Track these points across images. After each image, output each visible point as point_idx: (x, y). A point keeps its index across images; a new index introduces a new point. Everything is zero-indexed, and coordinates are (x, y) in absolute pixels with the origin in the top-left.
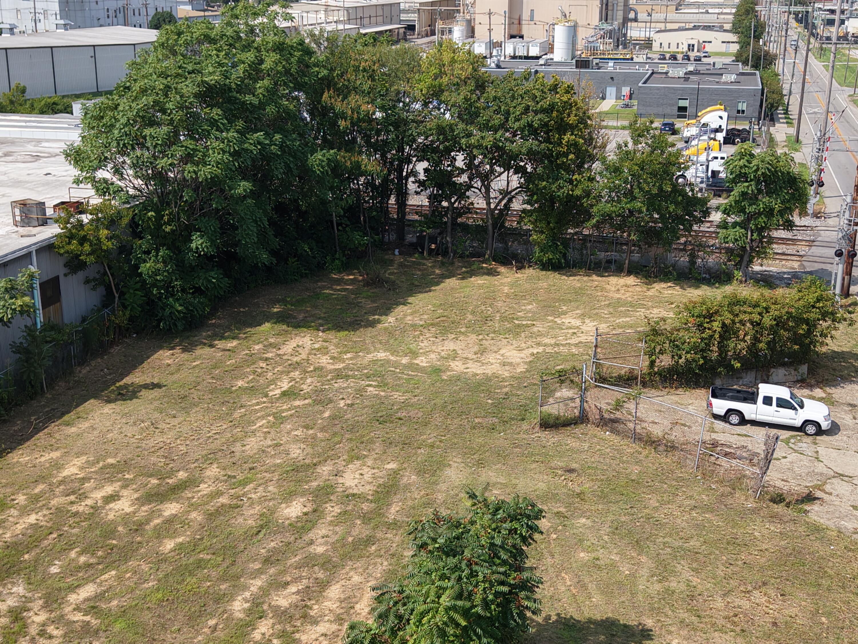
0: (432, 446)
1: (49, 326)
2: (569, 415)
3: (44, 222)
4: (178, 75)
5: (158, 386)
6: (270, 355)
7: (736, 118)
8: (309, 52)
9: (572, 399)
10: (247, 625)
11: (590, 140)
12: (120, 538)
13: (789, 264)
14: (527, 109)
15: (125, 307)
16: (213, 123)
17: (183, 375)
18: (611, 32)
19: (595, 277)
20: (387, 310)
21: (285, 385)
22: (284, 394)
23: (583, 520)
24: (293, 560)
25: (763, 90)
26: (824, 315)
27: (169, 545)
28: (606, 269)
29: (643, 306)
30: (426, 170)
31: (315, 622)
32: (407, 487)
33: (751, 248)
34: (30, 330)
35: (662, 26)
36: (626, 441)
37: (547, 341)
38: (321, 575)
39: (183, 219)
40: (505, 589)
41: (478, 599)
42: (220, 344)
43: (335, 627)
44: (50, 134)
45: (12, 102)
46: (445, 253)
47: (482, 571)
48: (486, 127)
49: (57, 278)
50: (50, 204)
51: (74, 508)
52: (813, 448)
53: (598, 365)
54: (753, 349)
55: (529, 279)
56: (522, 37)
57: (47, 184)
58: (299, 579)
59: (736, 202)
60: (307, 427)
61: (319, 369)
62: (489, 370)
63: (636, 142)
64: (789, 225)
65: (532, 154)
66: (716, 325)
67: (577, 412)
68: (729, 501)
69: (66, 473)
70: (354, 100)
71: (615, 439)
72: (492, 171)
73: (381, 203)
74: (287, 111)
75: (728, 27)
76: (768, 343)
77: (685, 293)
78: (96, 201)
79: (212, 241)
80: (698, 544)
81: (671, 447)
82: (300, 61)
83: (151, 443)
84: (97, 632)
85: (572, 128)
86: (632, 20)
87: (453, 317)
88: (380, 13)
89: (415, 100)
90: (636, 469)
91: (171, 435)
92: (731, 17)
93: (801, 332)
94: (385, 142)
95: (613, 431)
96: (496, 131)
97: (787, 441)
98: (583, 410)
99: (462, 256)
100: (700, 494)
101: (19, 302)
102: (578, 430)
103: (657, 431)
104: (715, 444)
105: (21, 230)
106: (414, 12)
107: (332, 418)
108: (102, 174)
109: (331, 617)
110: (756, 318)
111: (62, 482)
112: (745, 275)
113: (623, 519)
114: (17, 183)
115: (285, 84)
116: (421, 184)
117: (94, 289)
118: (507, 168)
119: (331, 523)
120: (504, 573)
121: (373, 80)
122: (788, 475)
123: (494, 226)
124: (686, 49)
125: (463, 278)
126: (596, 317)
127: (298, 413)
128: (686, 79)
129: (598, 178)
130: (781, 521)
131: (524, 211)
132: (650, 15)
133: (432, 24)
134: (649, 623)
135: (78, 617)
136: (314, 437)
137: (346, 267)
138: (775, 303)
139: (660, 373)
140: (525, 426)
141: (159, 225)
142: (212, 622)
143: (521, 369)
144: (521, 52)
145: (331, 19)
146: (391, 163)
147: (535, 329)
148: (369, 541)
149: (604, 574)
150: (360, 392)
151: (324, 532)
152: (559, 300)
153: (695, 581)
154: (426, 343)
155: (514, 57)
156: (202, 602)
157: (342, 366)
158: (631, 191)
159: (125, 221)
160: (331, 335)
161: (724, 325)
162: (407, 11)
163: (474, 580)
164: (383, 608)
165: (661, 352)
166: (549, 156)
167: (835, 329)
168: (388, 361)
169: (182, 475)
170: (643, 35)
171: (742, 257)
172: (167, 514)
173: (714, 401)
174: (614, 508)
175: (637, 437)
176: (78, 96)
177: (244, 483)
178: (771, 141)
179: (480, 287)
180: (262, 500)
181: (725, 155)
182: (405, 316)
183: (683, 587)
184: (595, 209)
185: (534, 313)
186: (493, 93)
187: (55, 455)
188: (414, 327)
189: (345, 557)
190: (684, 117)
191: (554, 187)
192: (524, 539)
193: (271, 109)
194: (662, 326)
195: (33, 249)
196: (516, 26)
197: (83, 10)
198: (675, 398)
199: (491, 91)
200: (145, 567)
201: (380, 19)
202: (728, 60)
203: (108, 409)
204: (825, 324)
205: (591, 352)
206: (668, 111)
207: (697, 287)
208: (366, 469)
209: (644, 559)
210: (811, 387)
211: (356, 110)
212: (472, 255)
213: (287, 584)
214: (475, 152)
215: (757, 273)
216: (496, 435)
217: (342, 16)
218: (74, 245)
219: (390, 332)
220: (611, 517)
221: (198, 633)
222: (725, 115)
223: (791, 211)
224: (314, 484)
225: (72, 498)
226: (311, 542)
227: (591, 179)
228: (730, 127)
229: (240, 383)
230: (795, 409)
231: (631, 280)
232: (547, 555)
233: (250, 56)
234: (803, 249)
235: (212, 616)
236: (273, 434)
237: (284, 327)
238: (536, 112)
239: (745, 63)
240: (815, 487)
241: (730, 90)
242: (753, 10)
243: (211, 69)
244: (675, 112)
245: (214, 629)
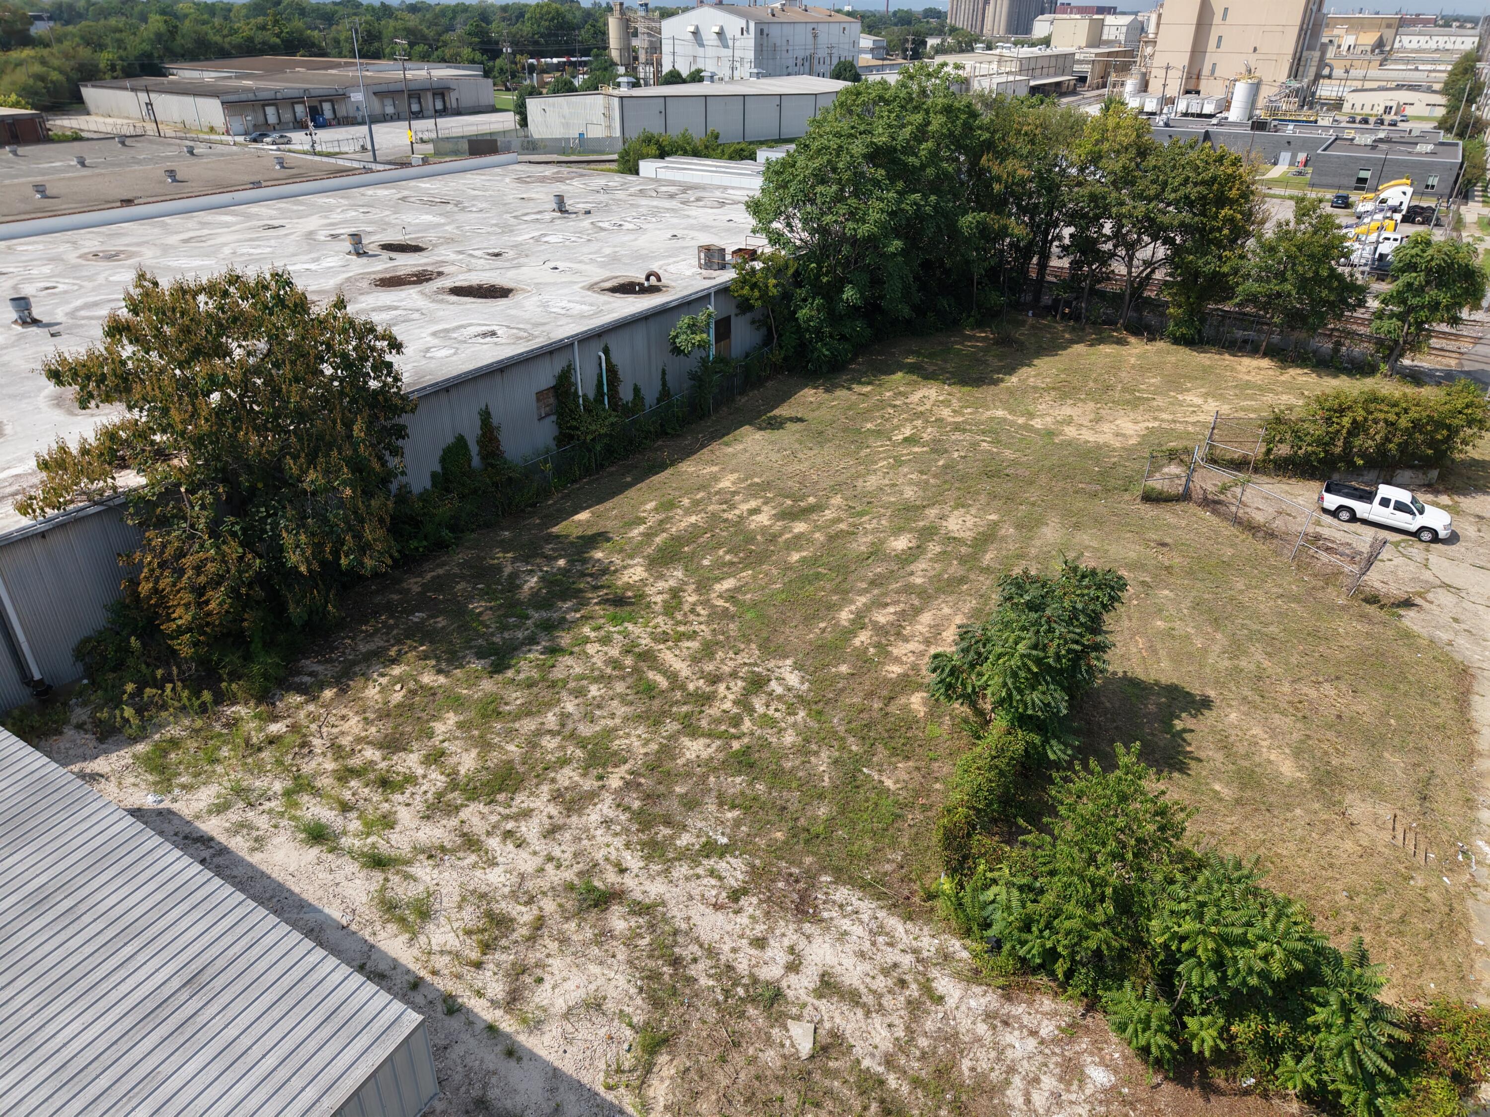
0: (1033, 504)
1: (719, 359)
2: (1173, 491)
3: (723, 267)
4: (851, 136)
5: (801, 420)
6: (898, 403)
7: (1423, 194)
8: (974, 115)
9: (1178, 477)
10: (851, 632)
11: (1249, 216)
12: (758, 545)
13: (1445, 361)
14: (1187, 179)
15: (781, 347)
16: (877, 183)
17: (823, 413)
18: (1298, 90)
19: (1227, 356)
20: (1011, 370)
21: (908, 432)
22: (906, 440)
23: (1166, 592)
24: (894, 586)
25: (1462, 164)
26: (1470, 423)
27: (795, 557)
28: (1240, 349)
29: (1272, 391)
30: (1071, 236)
31: (906, 640)
32: (1004, 539)
33: (1405, 342)
34: (704, 361)
35: (1359, 84)
36: (1225, 524)
37: (1165, 416)
38: (916, 602)
39: (839, 271)
40: (1078, 648)
41: (1051, 651)
42: (857, 388)
43: (922, 647)
44: (735, 181)
45: (706, 147)
46: (1077, 319)
47: (1060, 629)
48: (1140, 196)
49: (728, 319)
50: (730, 250)
51: (725, 515)
52: (1424, 554)
53: (1212, 447)
54: (1381, 449)
55: (1159, 352)
56: (1198, 92)
57: (728, 230)
58: (898, 602)
59: (1398, 292)
60: (922, 472)
61: (940, 420)
62: (1101, 439)
63: (1299, 222)
64: (1455, 321)
65: (1184, 227)
66: (1346, 421)
67: (1181, 489)
68: (1320, 594)
69: (721, 485)
70: (1011, 163)
71: (1214, 520)
72: (1139, 240)
73: (1023, 264)
74: (946, 174)
75: (1437, 87)
76: (1399, 445)
77: (1321, 381)
78: (768, 250)
79: (862, 294)
80: (1277, 630)
81: (1271, 535)
82: (965, 123)
83: (790, 469)
84: (733, 617)
85: (1231, 202)
86: (1324, 77)
87: (1076, 383)
88: (1053, 63)
89: (1072, 165)
90: (1229, 552)
91: (806, 464)
92: (1445, 75)
93: (1439, 437)
94: (1036, 206)
95: (1214, 512)
96: (1150, 201)
97: (1396, 545)
98: (1187, 489)
99: (1094, 323)
100: (1290, 584)
101: (698, 338)
102: (1179, 507)
103: (1259, 518)
104: (1317, 537)
105: (703, 271)
106: (1087, 62)
107: (945, 467)
108: (775, 225)
109: (920, 639)
110: (1392, 417)
111: (717, 493)
112: (1392, 369)
113: (1206, 596)
114: (704, 228)
115: (947, 147)
116: (1065, 248)
117: (758, 329)
118: (1155, 239)
119: (931, 560)
120: (1080, 634)
121: (1033, 144)
122: (1390, 578)
123: (1132, 295)
124: (1381, 111)
125: (1091, 345)
126: (1221, 398)
127: (916, 458)
128: (1373, 147)
129: (1250, 256)
130: (1370, 621)
131: (1166, 283)
132: (1347, 71)
133: (1105, 76)
134: (1212, 694)
135: (720, 602)
136: (927, 482)
137: (980, 325)
138: (1417, 405)
139: (1275, 462)
140: (1127, 496)
141: (818, 277)
142: (822, 625)
143: (1133, 441)
144: (1194, 109)
145: (1003, 70)
146: (1039, 226)
147: (1155, 403)
148: (962, 580)
149: (1177, 644)
150: (975, 445)
151: (924, 566)
152: (1185, 377)
153: (1266, 664)
154: (1044, 406)
155: (1186, 114)
156: (816, 607)
157: (961, 419)
158: (1283, 273)
159: (791, 271)
160: (955, 389)
161: (1354, 421)
162: (1081, 62)
163: (1050, 636)
164: (964, 644)
165: (1281, 441)
166: (1202, 230)
167: (1481, 437)
168: (1005, 420)
169: (812, 500)
170: (1334, 94)
171: (1392, 350)
172: (796, 531)
173: (1327, 496)
174: (1199, 585)
175: (1237, 521)
176: (762, 143)
177: (861, 514)
178: (1459, 224)
179: (1107, 355)
180: (875, 531)
181: (1399, 237)
182: (1028, 377)
183: (1252, 667)
184: (1240, 288)
185: (1157, 387)
186: (1154, 163)
187: (715, 469)
188: (1035, 388)
189: (938, 590)
190: (1363, 189)
191: (1200, 262)
192: (1104, 606)
193: (930, 171)
194: (1288, 415)
195: (713, 290)
196: (1193, 81)
197: (774, 59)
198: (1286, 487)
199: (1151, 161)
200: (775, 572)
201: (1052, 70)
202: (1429, 126)
203: (759, 435)
204: (1469, 431)
205: (1207, 433)
206: (1345, 181)
207: (1336, 376)
208: (968, 517)
209: (1219, 636)
210: (1436, 492)
211: (1010, 174)
212: (1105, 323)
213: (887, 605)
214: (1124, 221)
215: (1406, 367)
216: (1097, 501)
217: (1014, 67)
218: (746, 291)
219: (1011, 392)
220: (1194, 593)
221: (810, 631)
222: (1409, 190)
223: (1461, 306)
224: (921, 524)
225: (725, 507)
226: (912, 574)
227: (1242, 257)
228: (1413, 204)
229: (869, 426)
230: (1413, 514)
231: (1265, 363)
232: (1125, 617)
233: (918, 118)
234: (1466, 346)
235: (823, 621)
236: (891, 475)
237: (915, 377)
238: (1196, 184)
239: (1449, 130)
240: (1415, 594)
241: (1422, 162)
242: (1473, 67)
243: (881, 130)
244: (1353, 183)
245: (823, 630)
